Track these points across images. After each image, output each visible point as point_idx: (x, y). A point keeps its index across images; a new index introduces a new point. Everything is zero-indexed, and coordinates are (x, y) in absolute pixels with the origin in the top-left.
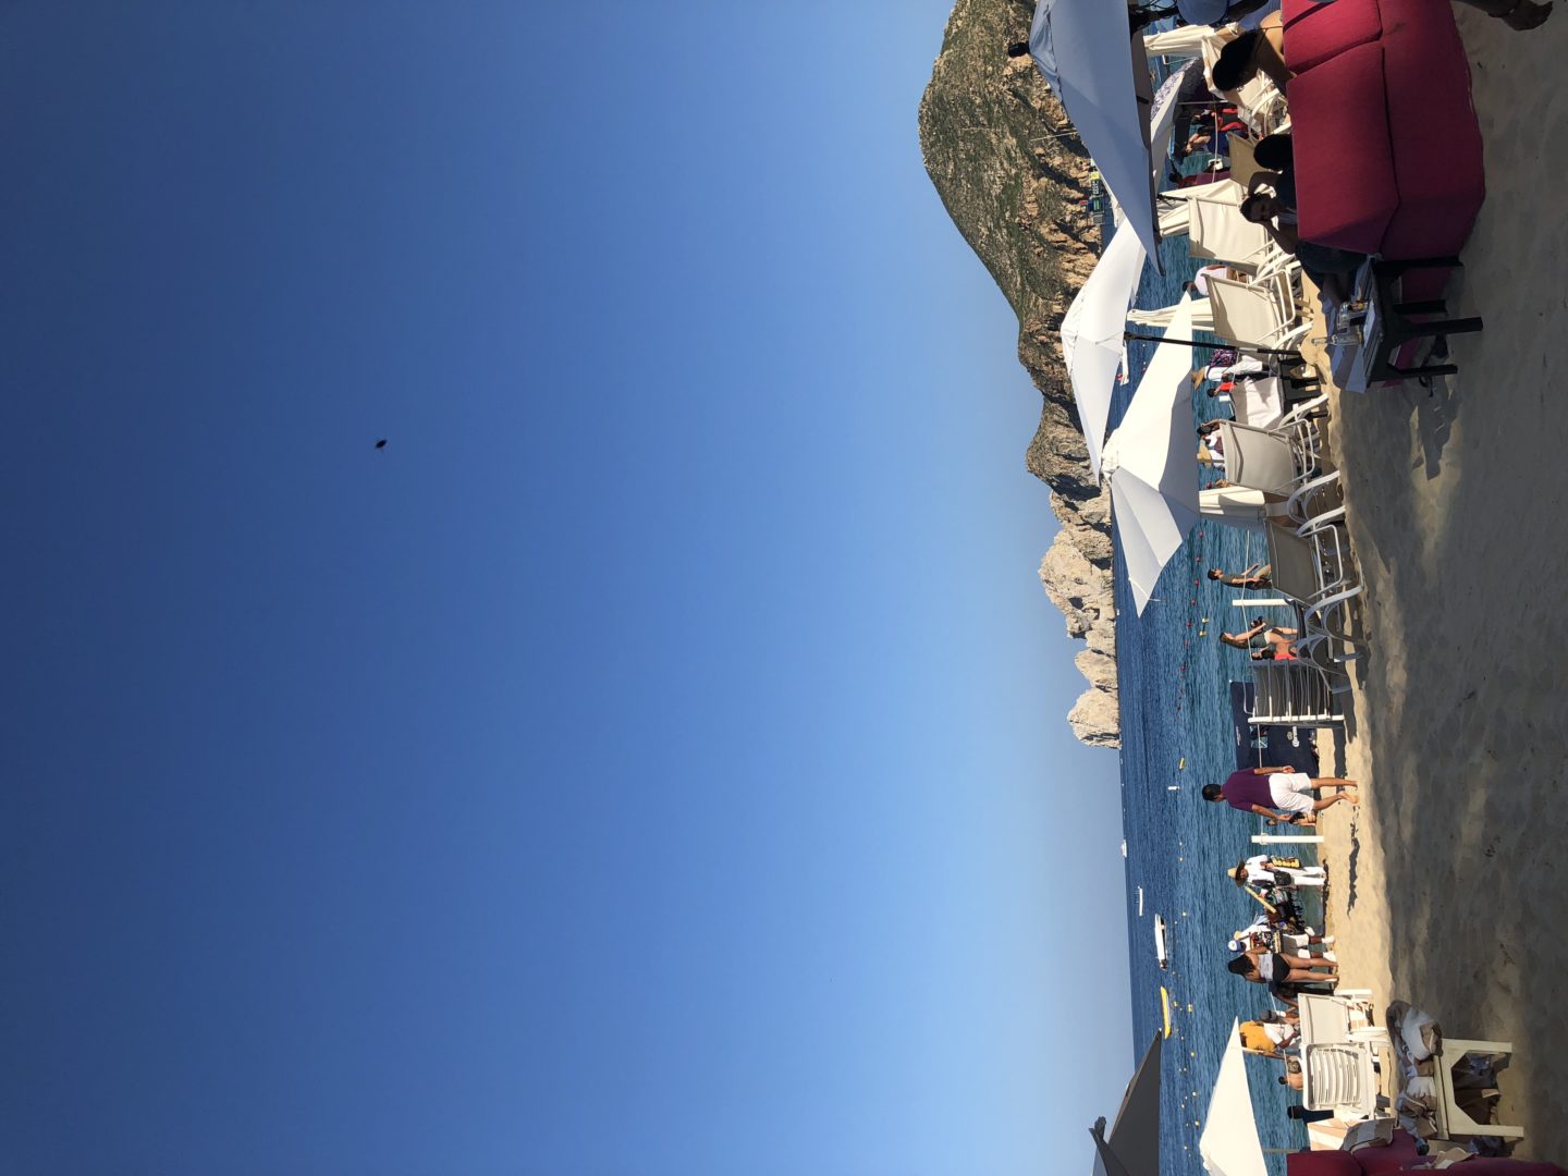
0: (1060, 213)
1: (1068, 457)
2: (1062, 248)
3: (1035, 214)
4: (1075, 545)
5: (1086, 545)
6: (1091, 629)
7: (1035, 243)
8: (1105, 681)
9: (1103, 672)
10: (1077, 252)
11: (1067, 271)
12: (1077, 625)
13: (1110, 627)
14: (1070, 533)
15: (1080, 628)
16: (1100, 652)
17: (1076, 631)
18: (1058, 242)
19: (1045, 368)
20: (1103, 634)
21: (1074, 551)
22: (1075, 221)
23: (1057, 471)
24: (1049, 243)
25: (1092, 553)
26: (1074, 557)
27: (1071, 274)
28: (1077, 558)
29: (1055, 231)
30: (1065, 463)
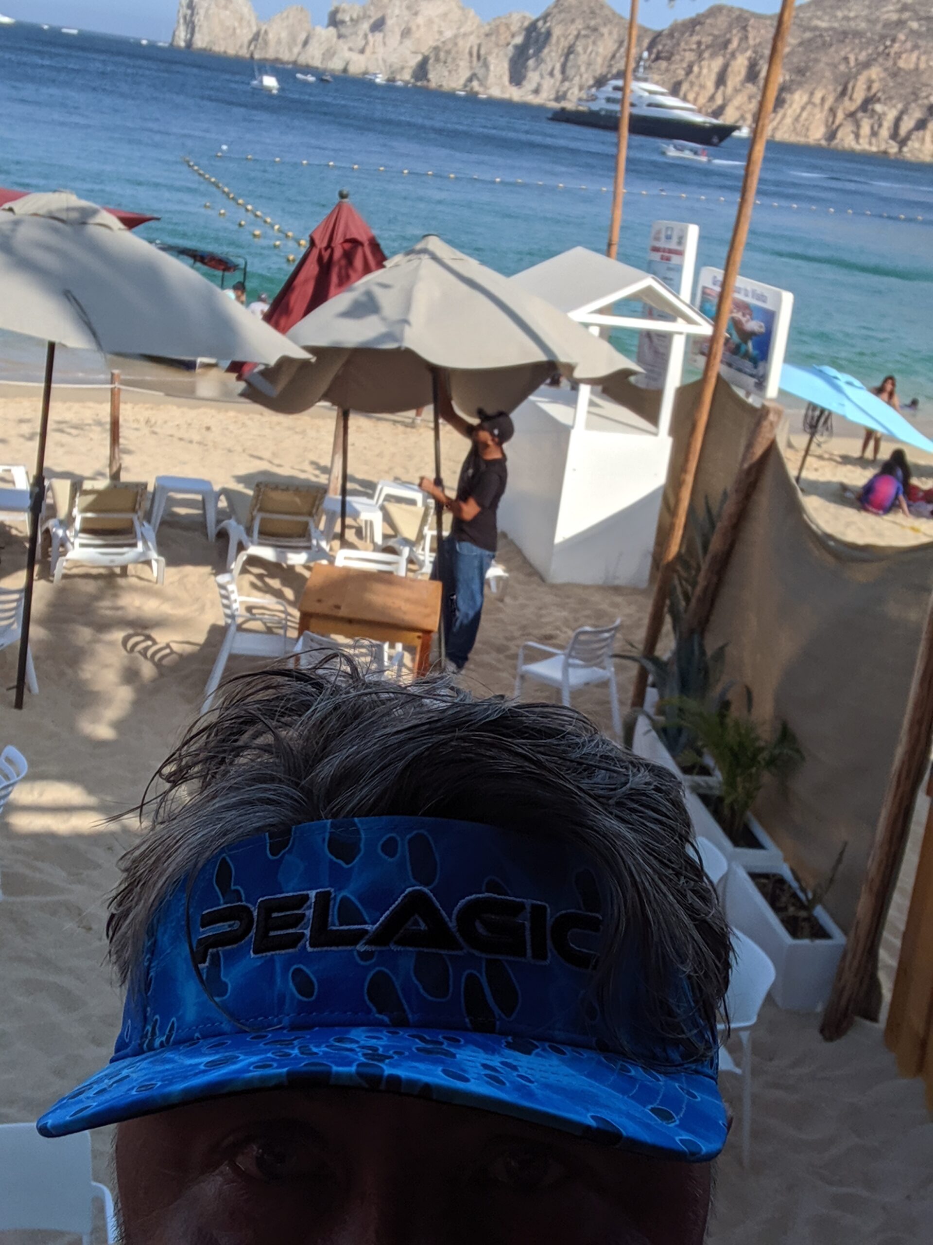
0: (890, 98)
1: (570, 51)
2: (843, 93)
3: (901, 64)
4: (456, 36)
5: (448, 52)
6: (340, 36)
7: (863, 56)
8: (266, 43)
9: (279, 42)
10: (833, 111)
11: (812, 94)
12: (347, 19)
13: (336, 65)
14: (471, 33)
15: (343, 22)
16: (306, 43)
17: (339, 16)
18: (853, 88)
19: (695, 38)
20: (330, 54)
21: (448, 34)
22: (872, 117)
23: (557, 32)
24: (855, 77)
25: (437, 60)
26: (440, 33)
27: (805, 98)
28: (437, 37)
29: (869, 88)
30: (564, 44)
